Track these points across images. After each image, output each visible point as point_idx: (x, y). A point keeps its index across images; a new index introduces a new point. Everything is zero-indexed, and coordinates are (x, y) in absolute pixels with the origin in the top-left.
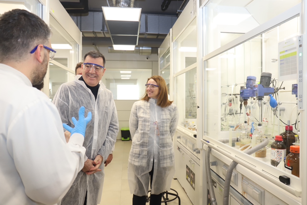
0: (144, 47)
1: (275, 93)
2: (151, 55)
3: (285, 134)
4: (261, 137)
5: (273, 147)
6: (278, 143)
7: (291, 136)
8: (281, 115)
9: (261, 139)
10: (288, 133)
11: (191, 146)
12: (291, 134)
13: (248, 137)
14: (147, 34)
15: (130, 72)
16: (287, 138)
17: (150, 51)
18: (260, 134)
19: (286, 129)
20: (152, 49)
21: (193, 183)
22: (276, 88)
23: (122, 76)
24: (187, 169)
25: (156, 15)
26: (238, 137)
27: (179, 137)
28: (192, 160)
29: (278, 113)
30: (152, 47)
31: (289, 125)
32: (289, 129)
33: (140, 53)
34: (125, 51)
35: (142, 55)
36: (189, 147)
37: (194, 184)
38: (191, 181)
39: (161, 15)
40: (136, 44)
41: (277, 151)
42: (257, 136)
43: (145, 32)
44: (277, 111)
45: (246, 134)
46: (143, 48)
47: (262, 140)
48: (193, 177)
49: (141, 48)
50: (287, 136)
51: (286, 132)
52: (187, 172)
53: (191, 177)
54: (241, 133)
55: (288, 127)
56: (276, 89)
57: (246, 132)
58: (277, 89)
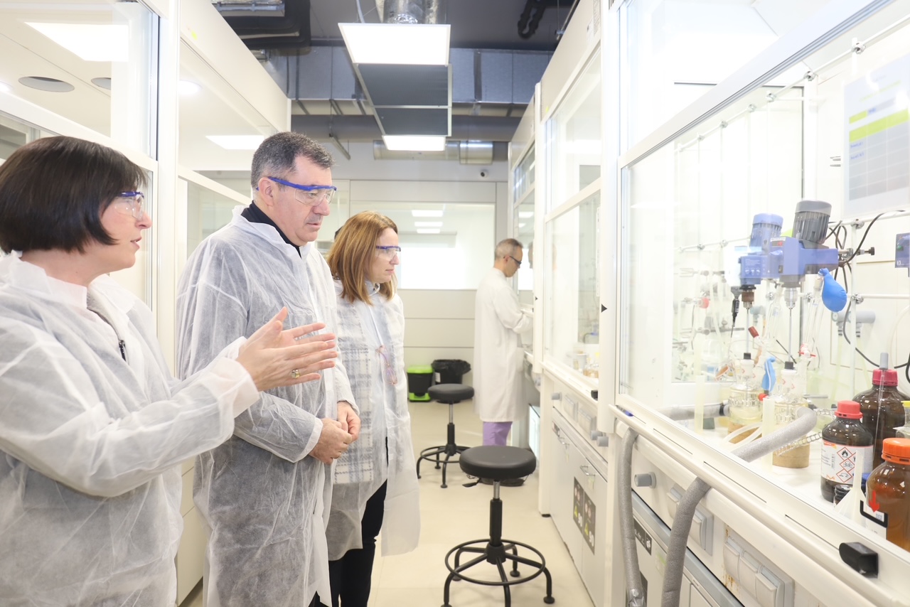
0: (473, 141)
1: (842, 265)
2: (492, 164)
3: (872, 396)
4: (794, 403)
5: (828, 437)
6: (847, 426)
7: (892, 404)
8: (861, 334)
9: (792, 411)
10: (880, 395)
11: (588, 424)
12: (893, 397)
13: (753, 403)
14: (479, 107)
15: (439, 213)
16: (876, 411)
17: (490, 154)
18: (789, 394)
19: (874, 381)
20: (494, 148)
21: (590, 533)
22: (845, 250)
23: (417, 224)
24: (576, 490)
25: (504, 50)
26: (725, 402)
27: (557, 397)
28: (590, 465)
29: (851, 328)
30: (494, 143)
31: (883, 369)
32: (886, 382)
33: (460, 158)
34: (420, 153)
35: (466, 164)
36: (581, 426)
37: (593, 536)
38: (586, 525)
39: (519, 51)
40: (447, 133)
41: (842, 452)
42: (780, 399)
43: (475, 101)
44: (847, 323)
45: (749, 393)
46: (470, 146)
47: (795, 414)
48: (590, 515)
49: (463, 146)
50: (877, 404)
51: (873, 389)
52: (575, 498)
53: (587, 514)
54: (731, 388)
55: (882, 376)
56: (845, 255)
57: (747, 385)
58: (847, 253)
